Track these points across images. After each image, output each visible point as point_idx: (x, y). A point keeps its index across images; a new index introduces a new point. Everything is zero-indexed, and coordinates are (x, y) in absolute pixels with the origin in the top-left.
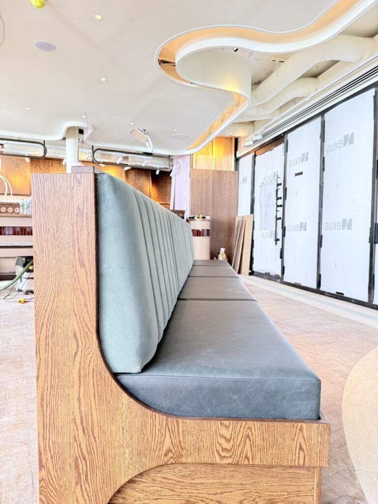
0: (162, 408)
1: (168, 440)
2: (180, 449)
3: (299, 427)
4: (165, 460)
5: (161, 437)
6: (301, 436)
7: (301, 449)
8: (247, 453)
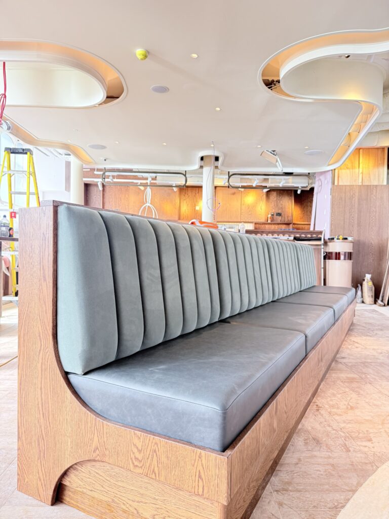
0: (96, 409)
1: (96, 439)
2: (104, 449)
3: (198, 454)
4: (95, 455)
5: (91, 435)
6: (200, 462)
7: (200, 477)
8: (154, 467)
